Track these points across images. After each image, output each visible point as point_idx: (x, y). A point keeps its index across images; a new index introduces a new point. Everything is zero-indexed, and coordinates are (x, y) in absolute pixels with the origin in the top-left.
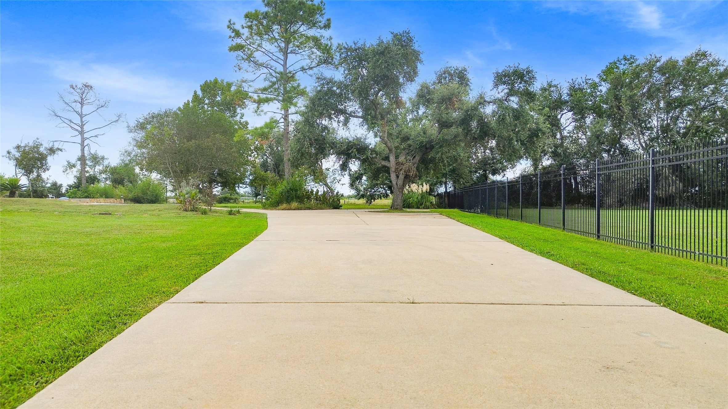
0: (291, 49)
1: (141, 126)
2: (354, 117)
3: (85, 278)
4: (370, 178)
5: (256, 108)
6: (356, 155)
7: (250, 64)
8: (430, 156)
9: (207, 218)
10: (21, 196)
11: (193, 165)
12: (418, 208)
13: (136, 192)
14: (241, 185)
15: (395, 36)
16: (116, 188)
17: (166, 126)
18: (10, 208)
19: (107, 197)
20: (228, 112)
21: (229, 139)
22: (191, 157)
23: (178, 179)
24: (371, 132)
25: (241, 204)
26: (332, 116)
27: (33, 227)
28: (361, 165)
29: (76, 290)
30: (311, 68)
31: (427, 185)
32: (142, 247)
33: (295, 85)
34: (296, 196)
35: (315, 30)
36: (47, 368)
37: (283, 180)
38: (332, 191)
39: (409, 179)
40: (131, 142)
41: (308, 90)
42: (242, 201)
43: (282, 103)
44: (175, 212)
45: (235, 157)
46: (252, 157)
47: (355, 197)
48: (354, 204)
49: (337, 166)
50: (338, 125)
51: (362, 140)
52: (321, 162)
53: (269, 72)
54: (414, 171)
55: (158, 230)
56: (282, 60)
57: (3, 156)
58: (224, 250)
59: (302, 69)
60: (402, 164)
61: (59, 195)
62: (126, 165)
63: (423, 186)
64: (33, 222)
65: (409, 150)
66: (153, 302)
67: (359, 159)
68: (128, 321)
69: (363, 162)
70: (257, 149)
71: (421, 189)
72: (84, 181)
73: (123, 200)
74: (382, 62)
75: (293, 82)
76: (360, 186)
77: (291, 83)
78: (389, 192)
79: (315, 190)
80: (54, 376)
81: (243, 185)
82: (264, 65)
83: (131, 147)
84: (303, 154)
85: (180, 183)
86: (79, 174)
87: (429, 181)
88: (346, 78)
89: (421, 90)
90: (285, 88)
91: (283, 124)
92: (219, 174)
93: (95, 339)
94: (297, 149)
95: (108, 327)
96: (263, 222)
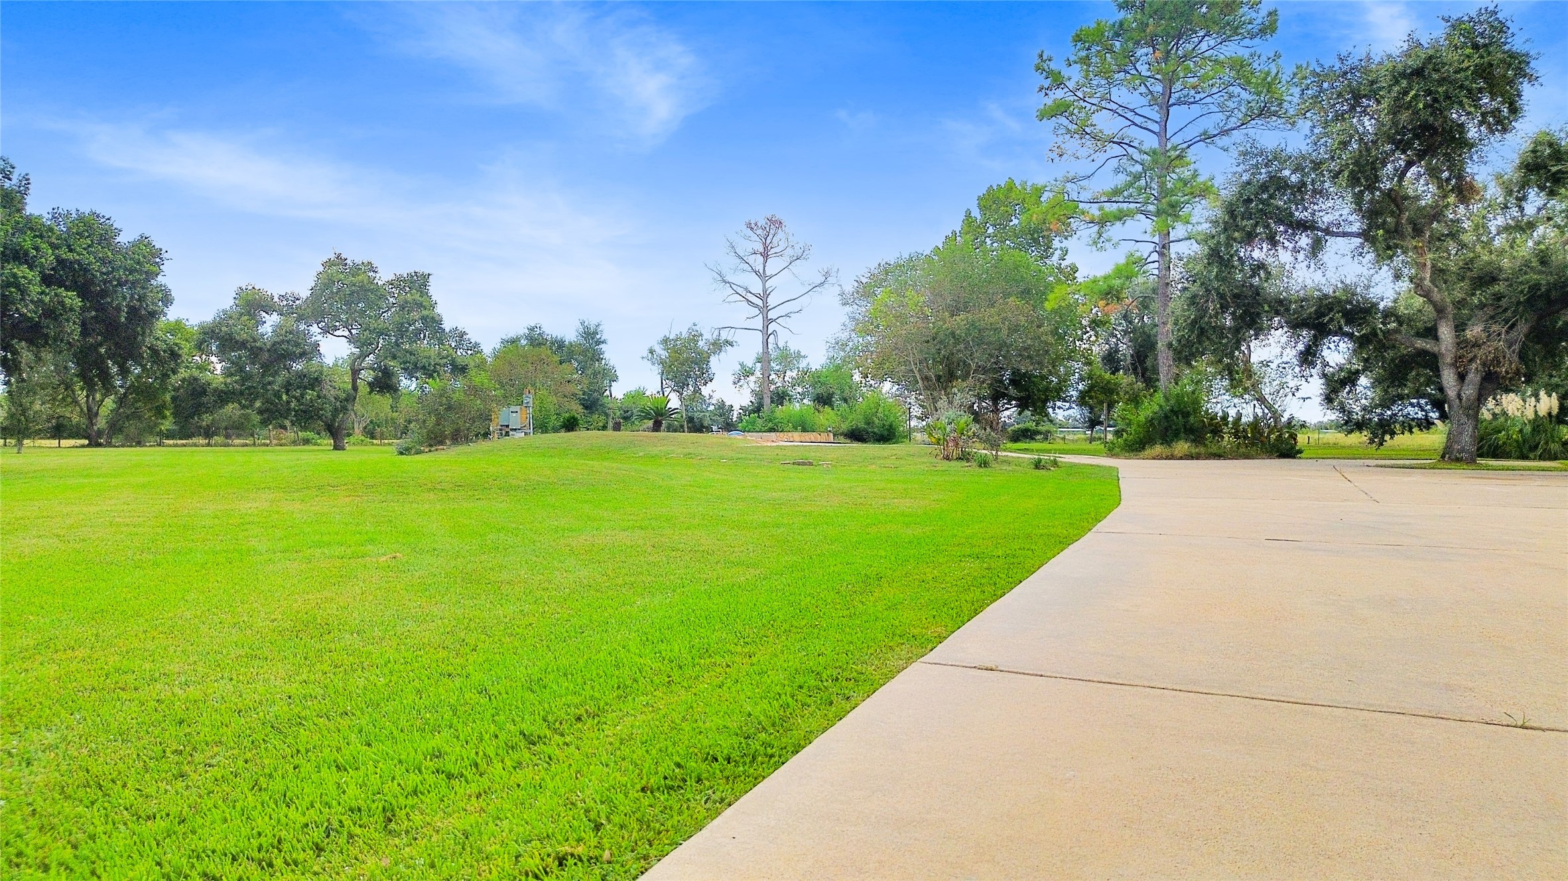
0: (1177, 95)
1: (865, 291)
2: (1337, 235)
3: (774, 594)
4: (1380, 383)
5: (1095, 236)
6: (1340, 328)
7: (1083, 141)
8: (1560, 323)
9: (989, 476)
10: (671, 429)
11: (961, 364)
12: (1524, 457)
13: (855, 420)
14: (1059, 404)
15: (1456, 25)
16: (819, 411)
17: (911, 288)
18: (655, 451)
19: (804, 430)
20: (1033, 249)
21: (1034, 307)
22: (958, 347)
23: (931, 394)
24: (1385, 268)
25: (1059, 445)
26: (1277, 238)
27: (689, 488)
28: (1354, 351)
29: (761, 616)
30: (1225, 132)
31: (1550, 396)
32: (868, 534)
33: (1187, 174)
34: (1185, 428)
35: (1237, 42)
36: (721, 772)
37: (1155, 391)
38: (1276, 416)
39: (1493, 382)
40: (846, 323)
41: (1219, 181)
42: (1062, 436)
43: (1155, 219)
44: (926, 460)
45: (1046, 343)
46: (1085, 341)
47: (1338, 427)
48: (1335, 445)
49: (1291, 355)
50: (1293, 259)
51: (1358, 289)
52: (1249, 347)
53: (1126, 153)
54: (1511, 363)
55: (896, 500)
56: (1157, 122)
57: (643, 358)
58: (1028, 550)
59: (1203, 137)
60: (1476, 345)
61: (729, 427)
62: (838, 368)
63: (1538, 401)
64: (689, 478)
65: (1496, 309)
66: (896, 657)
67: (1350, 336)
68: (852, 693)
69: (1362, 343)
70: (1095, 324)
71: (1532, 409)
72: (767, 401)
73: (832, 435)
74: (1416, 96)
75: (1182, 169)
76: (1351, 402)
77: (1177, 171)
78: (1434, 415)
79: (1232, 413)
80: (733, 789)
81: (1064, 404)
82: (1114, 140)
83: (846, 334)
84: (1202, 331)
85: (935, 400)
86: (760, 387)
87: (1557, 386)
88: (1316, 144)
89: (1534, 151)
90: (1162, 185)
91: (1156, 265)
92: (1013, 382)
93: (799, 724)
94: (1189, 321)
95: (819, 702)
96: (1110, 487)
